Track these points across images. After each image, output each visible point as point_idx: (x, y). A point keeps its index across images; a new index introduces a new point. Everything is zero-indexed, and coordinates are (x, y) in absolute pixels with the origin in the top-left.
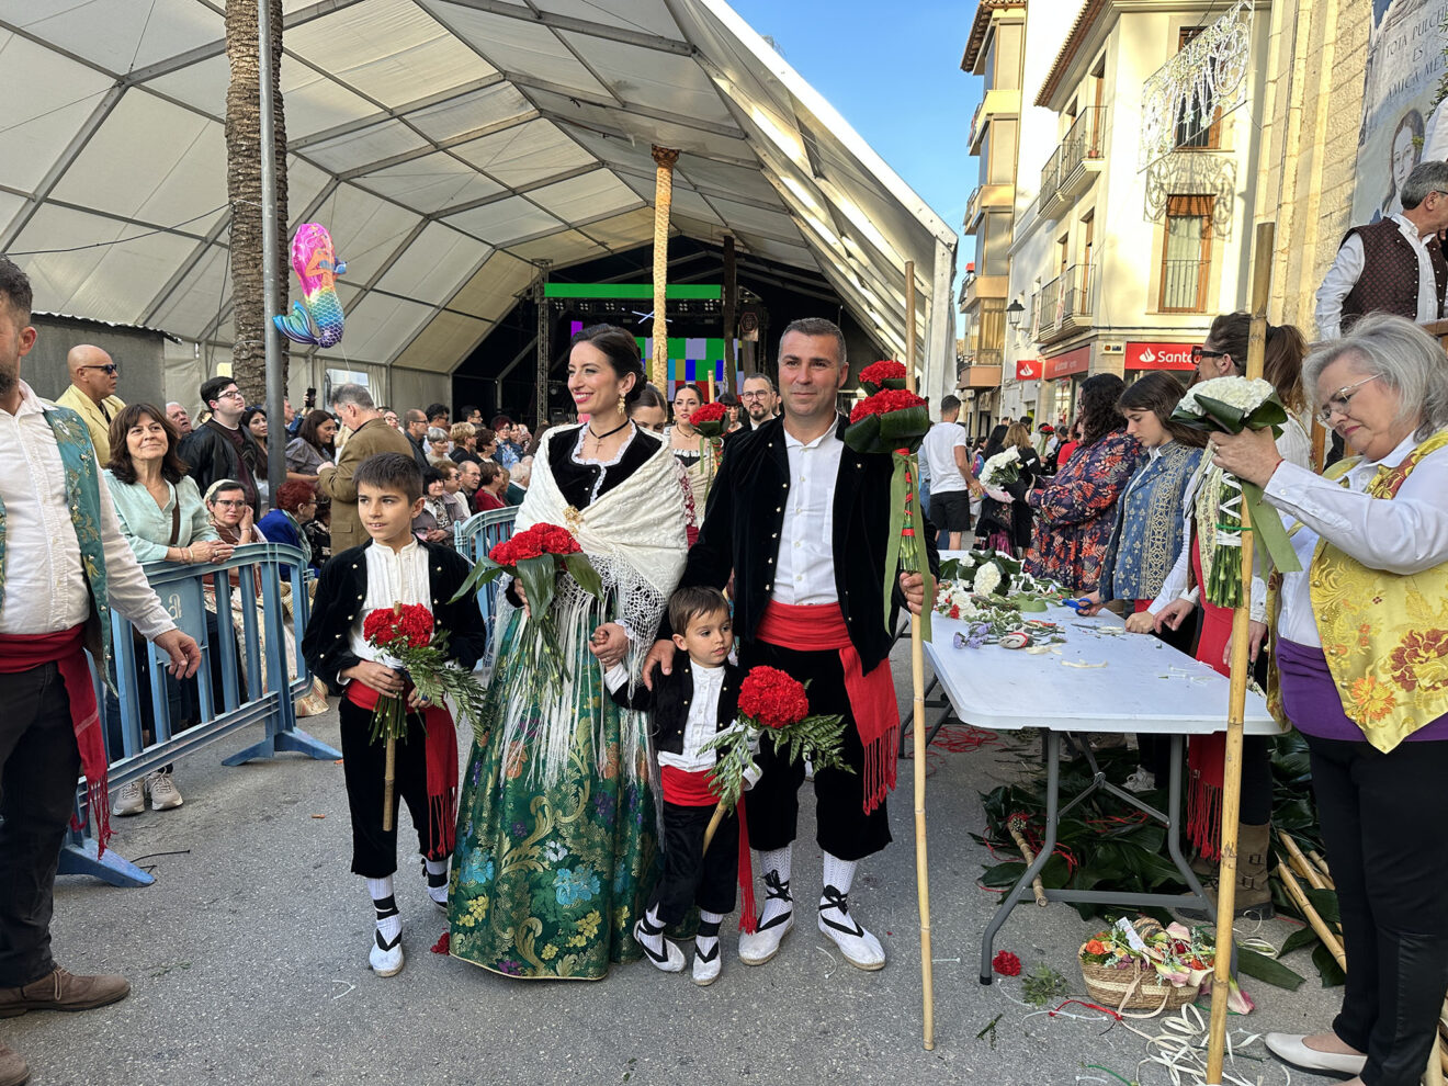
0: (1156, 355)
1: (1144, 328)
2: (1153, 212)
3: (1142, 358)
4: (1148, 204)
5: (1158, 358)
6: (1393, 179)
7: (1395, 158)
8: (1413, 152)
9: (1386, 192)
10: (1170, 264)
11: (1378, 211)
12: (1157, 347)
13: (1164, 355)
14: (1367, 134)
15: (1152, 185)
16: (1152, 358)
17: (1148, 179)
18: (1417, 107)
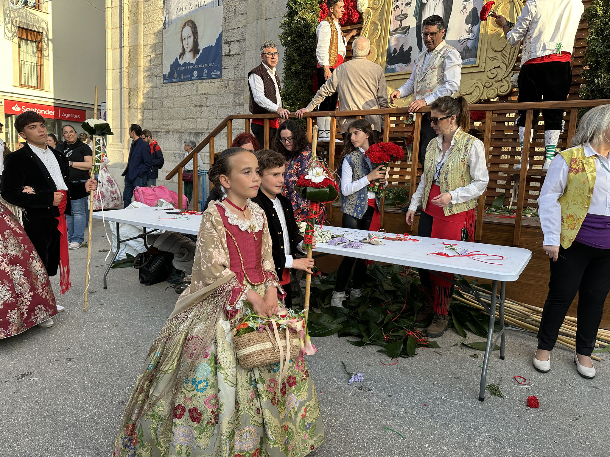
0: (21, 108)
1: (13, 93)
2: (10, 35)
3: (13, 108)
4: (6, 29)
5: (22, 109)
6: (183, 47)
7: (183, 38)
8: (192, 37)
9: (180, 51)
10: (23, 62)
11: (177, 59)
12: (20, 104)
13: (26, 108)
14: (167, 25)
15: (7, 20)
16: (19, 109)
17: (4, 16)
18: (193, 19)
